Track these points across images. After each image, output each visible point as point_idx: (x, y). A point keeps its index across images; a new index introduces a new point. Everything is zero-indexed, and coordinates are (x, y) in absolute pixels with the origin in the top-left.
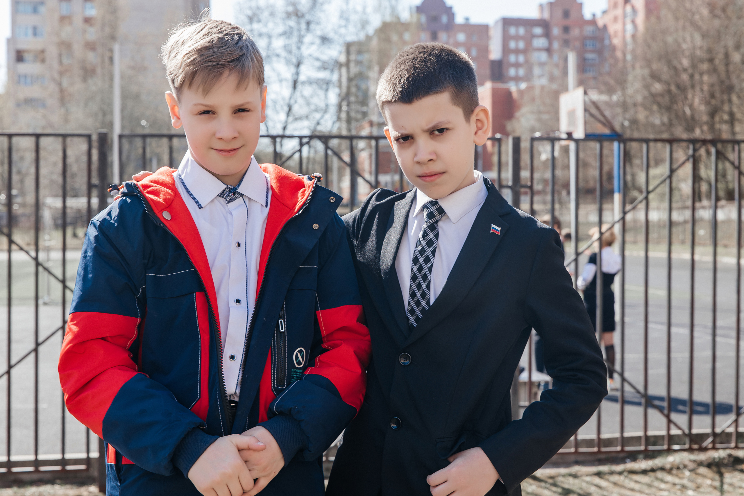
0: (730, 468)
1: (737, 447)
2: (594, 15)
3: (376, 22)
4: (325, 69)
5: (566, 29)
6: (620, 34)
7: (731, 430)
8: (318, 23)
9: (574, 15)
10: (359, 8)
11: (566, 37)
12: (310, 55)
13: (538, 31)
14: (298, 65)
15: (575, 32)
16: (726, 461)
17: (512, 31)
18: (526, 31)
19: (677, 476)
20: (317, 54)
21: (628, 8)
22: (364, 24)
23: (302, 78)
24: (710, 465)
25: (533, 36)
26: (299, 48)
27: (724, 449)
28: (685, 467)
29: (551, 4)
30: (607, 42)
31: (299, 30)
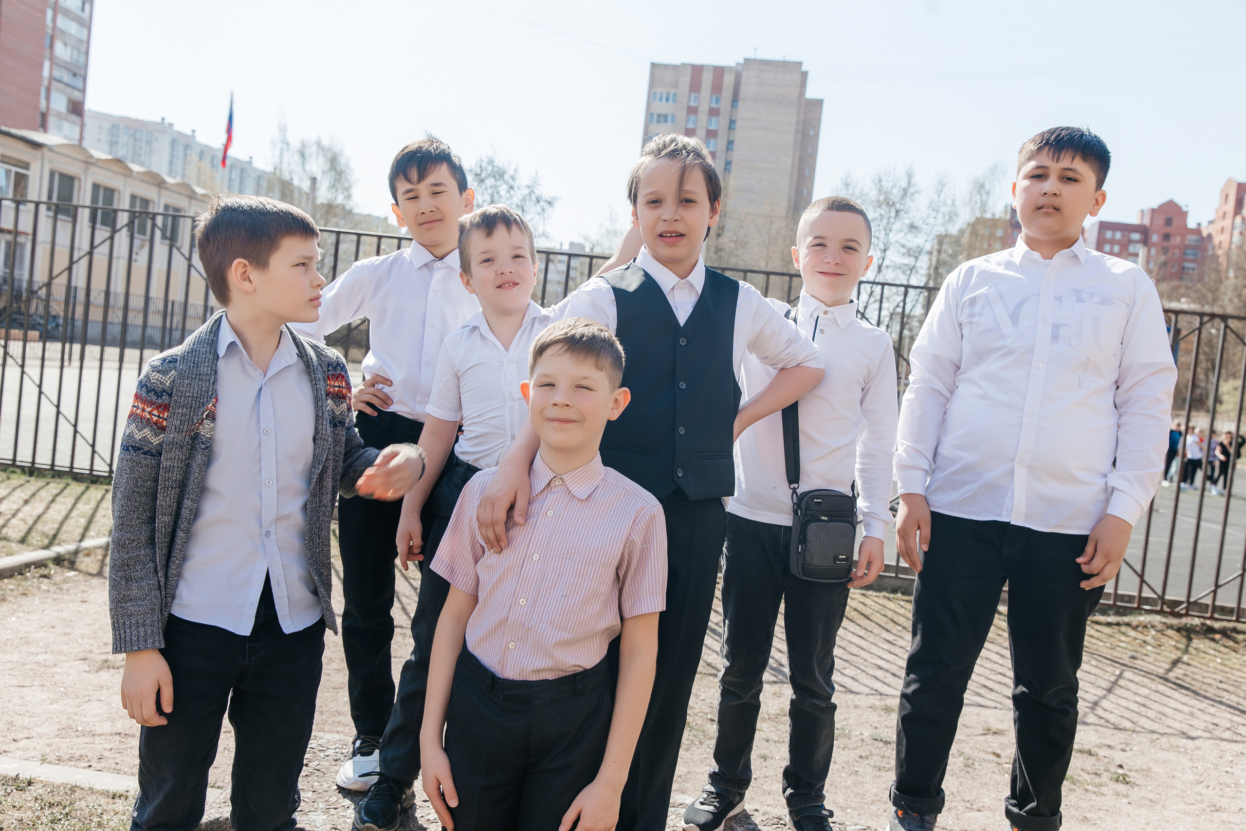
0: (1202, 636)
1: (1211, 618)
2: (1199, 224)
3: (965, 217)
4: (910, 255)
5: (1167, 237)
6: (1225, 245)
7: (1208, 601)
8: (906, 213)
9: (1176, 223)
10: (949, 202)
11: (1165, 244)
12: (897, 241)
13: (1136, 236)
14: (885, 250)
15: (1177, 240)
16: (1197, 629)
17: (1109, 234)
18: (1123, 236)
19: (1142, 633)
20: (902, 241)
21: (1238, 220)
22: (952, 216)
23: (886, 262)
24: (1179, 630)
25: (1131, 241)
26: (887, 235)
27: (1199, 617)
28: (1153, 627)
29: (1153, 210)
30: (1210, 253)
31: (889, 218)
